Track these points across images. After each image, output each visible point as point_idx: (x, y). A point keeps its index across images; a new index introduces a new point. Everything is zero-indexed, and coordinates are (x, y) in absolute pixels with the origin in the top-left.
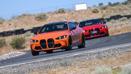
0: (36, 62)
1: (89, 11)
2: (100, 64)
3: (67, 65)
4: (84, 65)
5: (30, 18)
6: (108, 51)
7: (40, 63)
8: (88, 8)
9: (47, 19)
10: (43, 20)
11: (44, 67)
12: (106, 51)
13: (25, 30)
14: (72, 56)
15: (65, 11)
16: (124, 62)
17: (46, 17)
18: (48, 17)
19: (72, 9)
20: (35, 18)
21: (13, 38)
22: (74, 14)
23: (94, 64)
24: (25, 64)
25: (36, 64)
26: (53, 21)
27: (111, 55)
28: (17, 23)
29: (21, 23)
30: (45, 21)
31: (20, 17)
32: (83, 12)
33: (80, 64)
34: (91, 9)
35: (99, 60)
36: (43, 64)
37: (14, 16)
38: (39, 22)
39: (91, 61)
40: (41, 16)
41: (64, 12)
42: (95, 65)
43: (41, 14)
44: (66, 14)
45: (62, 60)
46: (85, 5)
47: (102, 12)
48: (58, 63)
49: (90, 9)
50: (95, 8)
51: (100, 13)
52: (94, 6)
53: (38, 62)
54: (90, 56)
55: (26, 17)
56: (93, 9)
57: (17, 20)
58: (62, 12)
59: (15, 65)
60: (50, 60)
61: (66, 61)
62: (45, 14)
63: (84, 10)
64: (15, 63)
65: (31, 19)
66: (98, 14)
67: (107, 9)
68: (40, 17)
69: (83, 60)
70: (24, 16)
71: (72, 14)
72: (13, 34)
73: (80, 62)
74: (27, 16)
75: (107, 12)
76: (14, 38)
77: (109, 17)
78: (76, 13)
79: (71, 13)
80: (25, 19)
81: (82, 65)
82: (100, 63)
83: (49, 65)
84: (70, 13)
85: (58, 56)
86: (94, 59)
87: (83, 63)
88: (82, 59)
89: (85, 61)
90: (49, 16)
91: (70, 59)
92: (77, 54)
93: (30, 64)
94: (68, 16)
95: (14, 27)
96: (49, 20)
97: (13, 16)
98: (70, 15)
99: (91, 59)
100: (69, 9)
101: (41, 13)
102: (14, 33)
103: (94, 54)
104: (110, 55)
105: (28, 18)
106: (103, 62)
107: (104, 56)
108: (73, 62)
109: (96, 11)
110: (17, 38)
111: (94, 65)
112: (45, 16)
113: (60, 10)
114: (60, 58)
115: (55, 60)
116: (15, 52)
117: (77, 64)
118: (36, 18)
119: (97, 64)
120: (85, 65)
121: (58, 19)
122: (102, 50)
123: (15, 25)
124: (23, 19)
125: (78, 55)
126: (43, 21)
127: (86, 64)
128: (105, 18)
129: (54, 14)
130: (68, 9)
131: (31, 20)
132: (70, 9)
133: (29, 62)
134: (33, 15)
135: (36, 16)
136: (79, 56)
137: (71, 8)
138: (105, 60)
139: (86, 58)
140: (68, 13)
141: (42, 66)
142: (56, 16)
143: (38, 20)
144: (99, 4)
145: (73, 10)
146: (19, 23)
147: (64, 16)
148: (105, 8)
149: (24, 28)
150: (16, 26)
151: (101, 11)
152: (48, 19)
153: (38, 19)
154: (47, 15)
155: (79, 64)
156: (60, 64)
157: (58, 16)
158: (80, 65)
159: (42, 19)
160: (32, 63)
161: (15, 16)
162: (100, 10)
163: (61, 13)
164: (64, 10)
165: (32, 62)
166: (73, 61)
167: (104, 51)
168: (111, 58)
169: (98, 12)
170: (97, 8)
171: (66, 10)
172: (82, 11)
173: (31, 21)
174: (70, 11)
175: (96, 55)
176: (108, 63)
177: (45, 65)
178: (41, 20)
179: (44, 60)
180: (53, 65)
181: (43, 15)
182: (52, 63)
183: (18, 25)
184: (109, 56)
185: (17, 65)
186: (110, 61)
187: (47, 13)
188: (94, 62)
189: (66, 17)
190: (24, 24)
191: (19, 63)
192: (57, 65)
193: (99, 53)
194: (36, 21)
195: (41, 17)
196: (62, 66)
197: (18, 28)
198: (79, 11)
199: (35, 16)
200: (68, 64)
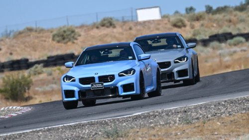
0: (54, 128)
1: (166, 24)
2: (188, 134)
3: (118, 136)
4: (154, 136)
5: (43, 37)
6: (206, 108)
7: (61, 131)
8: (163, 17)
9: (76, 39)
10: (70, 40)
11: (71, 138)
12: (201, 108)
13: (30, 61)
14: (130, 117)
15: (115, 23)
16: (238, 131)
17: (75, 35)
18: (80, 36)
19: (130, 19)
20: (51, 37)
21: (6, 78)
22: (134, 28)
23: (176, 135)
24: (31, 132)
25: (54, 133)
26: (90, 43)
27: (212, 116)
28: (13, 46)
29: (22, 46)
30: (74, 43)
31: (20, 33)
32: (152, 26)
33: (146, 133)
34: (169, 19)
35: (185, 127)
36: (68, 134)
37: (8, 32)
38: (60, 44)
39: (170, 127)
40: (65, 32)
41: (114, 25)
42: (177, 137)
43: (65, 29)
44: (117, 30)
45: (108, 125)
46: (157, 10)
47: (192, 27)
48: (100, 131)
49: (166, 19)
50: (178, 17)
51: (188, 28)
52: (177, 12)
53: (58, 129)
54: (166, 117)
55: (33, 34)
56: (173, 19)
57: (15, 41)
58: (109, 24)
59: (9, 134)
60: (83, 125)
61: (117, 128)
62: (74, 29)
63: (153, 21)
64: (10, 129)
65: (44, 39)
66: (185, 31)
67: (204, 19)
68: (63, 36)
69: (152, 125)
70: (29, 33)
71: (130, 29)
72: (5, 70)
73: (145, 130)
74: (36, 31)
75: (202, 25)
76: (8, 77)
77: (207, 38)
78: (139, 27)
79: (128, 28)
80: (32, 38)
81: (151, 136)
82: (187, 131)
83: (81, 135)
84: (124, 27)
85: (100, 117)
86: (175, 123)
87: (153, 132)
88: (151, 123)
89: (156, 127)
90: (82, 33)
91: (124, 124)
92: (140, 113)
93: (41, 133)
94: (122, 34)
95: (8, 55)
96: (81, 42)
97: (6, 31)
98: (126, 30)
99: (170, 123)
100: (123, 17)
101: (64, 27)
102: (7, 68)
103: (175, 112)
104: (209, 116)
105: (38, 37)
106: (195, 130)
107: (198, 119)
108: (131, 130)
109: (180, 24)
110: (13, 79)
111: (174, 137)
112: (73, 32)
113: (104, 20)
114: (105, 122)
115: (94, 124)
116: (11, 107)
117: (140, 133)
118: (54, 36)
119: (181, 134)
120: (157, 136)
121: (100, 40)
122: (192, 104)
123: (9, 51)
124: (27, 39)
125: (142, 114)
126: (70, 43)
127: (160, 133)
128: (198, 38)
129: (92, 29)
130: (120, 19)
131: (45, 41)
132: (126, 19)
133: (38, 129)
134: (48, 31)
135: (55, 32)
136: (145, 117)
137: (127, 16)
138: (198, 126)
139: (158, 122)
140: (122, 27)
141: (65, 136)
142: (95, 32)
143: (59, 42)
144: (187, 9)
145: (132, 21)
146: (19, 47)
147: (113, 32)
148: (198, 18)
149: (28, 57)
150: (11, 54)
151: (191, 24)
152: (80, 39)
153: (58, 39)
154: (77, 30)
155: (144, 133)
156: (104, 133)
157: (100, 34)
158: (147, 136)
159: (68, 40)
160: (44, 131)
161: (11, 32)
162: (189, 21)
163: (108, 27)
164: (114, 20)
165: (46, 128)
166: (132, 128)
167: (196, 108)
168: (211, 121)
169: (185, 26)
170: (182, 18)
171: (117, 20)
172: (152, 24)
173: (43, 43)
174: (124, 22)
175: (179, 116)
176: (206, 133)
177: (72, 135)
178: (65, 41)
179: (71, 124)
180: (89, 134)
181: (68, 30)
182: (87, 131)
183: (16, 51)
184: (207, 117)
185: (13, 135)
186: (210, 128)
187: (77, 27)
188: (175, 129)
189: (117, 35)
190: (29, 50)
191: (19, 130)
192: (99, 134)
193: (186, 112)
194: (54, 43)
195: (65, 35)
196: (108, 137)
197: (15, 57)
198: (144, 22)
199: (52, 32)
200: (121, 134)
